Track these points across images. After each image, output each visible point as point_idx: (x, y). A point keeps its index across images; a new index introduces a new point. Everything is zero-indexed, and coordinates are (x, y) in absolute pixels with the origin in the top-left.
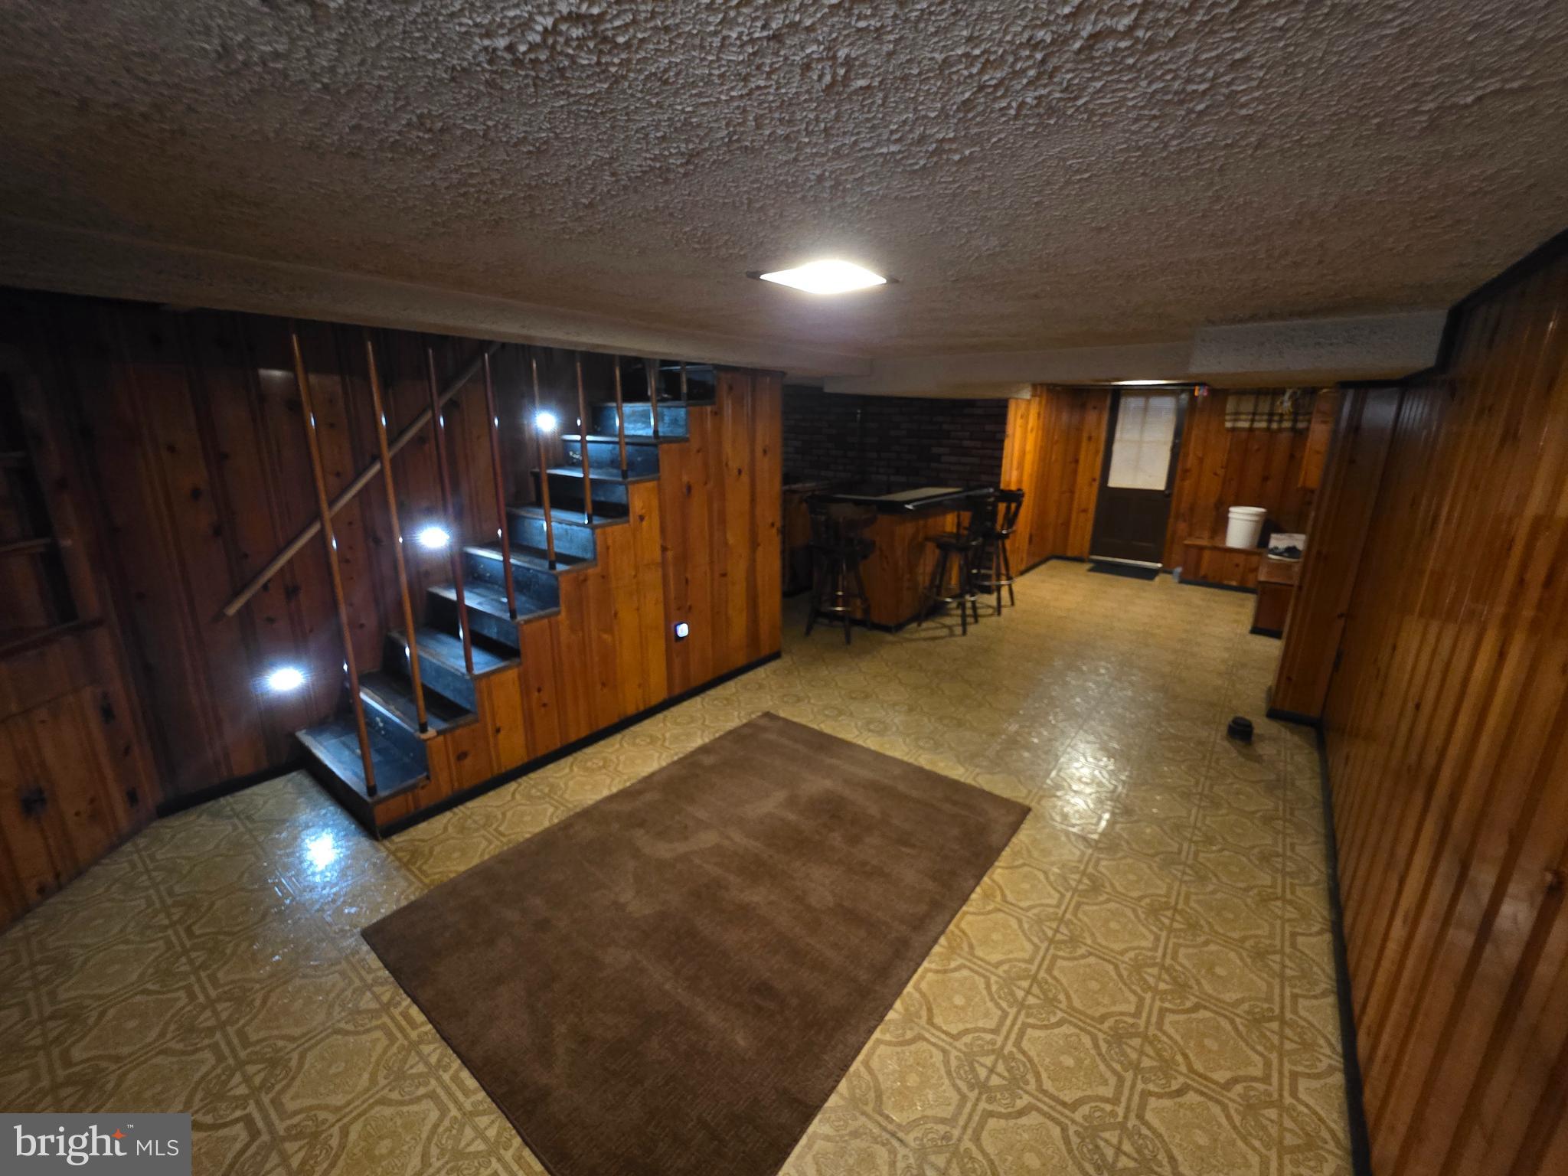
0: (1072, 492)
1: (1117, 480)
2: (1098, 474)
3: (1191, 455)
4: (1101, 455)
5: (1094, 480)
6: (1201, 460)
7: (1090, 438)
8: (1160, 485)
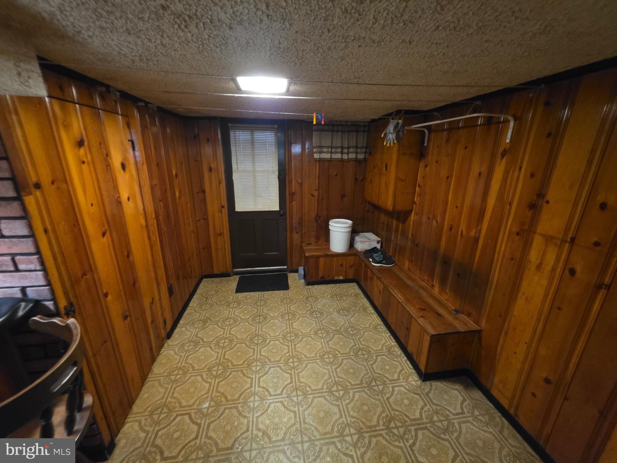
0: (206, 220)
1: (241, 206)
2: (225, 202)
3: (293, 181)
4: (224, 184)
5: (223, 207)
6: (301, 184)
7: (210, 170)
8: (276, 207)
